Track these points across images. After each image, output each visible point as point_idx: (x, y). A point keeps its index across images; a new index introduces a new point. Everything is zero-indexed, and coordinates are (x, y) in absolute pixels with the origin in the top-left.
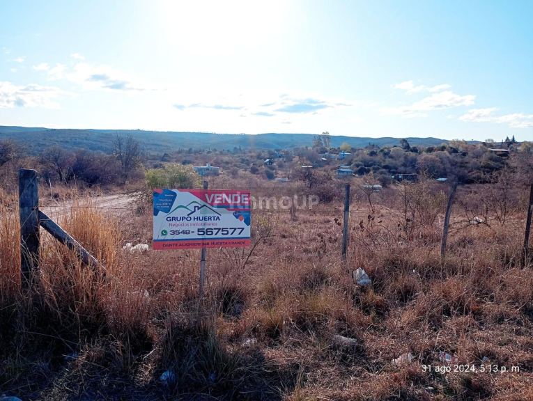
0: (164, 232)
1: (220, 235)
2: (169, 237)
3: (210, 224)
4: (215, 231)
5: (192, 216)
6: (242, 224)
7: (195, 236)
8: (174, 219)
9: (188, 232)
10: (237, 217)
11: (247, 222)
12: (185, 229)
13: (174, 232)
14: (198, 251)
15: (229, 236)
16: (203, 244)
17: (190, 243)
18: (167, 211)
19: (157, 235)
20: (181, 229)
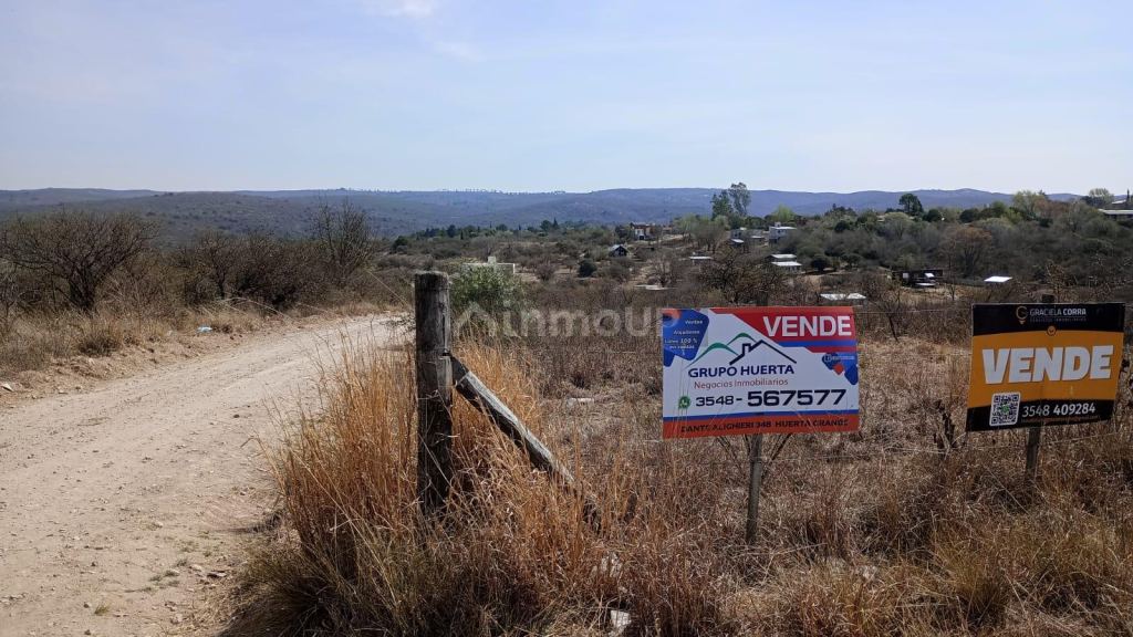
0: (685, 402)
1: (794, 406)
2: (694, 410)
3: (773, 382)
4: (783, 398)
5: (737, 365)
6: (841, 381)
7: (742, 407)
8: (703, 372)
9: (729, 400)
10: (830, 365)
11: (853, 378)
12: (725, 392)
13: (703, 401)
15: (814, 407)
16: (758, 424)
17: (733, 424)
18: (690, 355)
19: (671, 409)
20: (716, 394)
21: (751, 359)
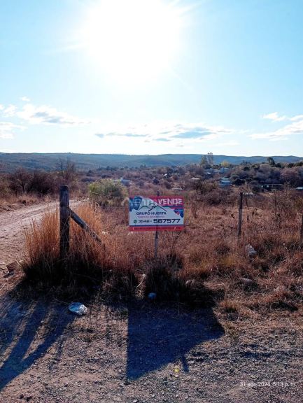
0: (135, 221)
1: (166, 223)
2: (138, 224)
3: (161, 217)
4: (163, 221)
5: (150, 212)
6: (179, 216)
7: (152, 223)
8: (141, 213)
9: (148, 221)
10: (176, 212)
11: (182, 215)
12: (147, 219)
13: (140, 221)
14: (154, 232)
15: (171, 224)
16: (157, 228)
17: (149, 228)
18: (137, 209)
19: (131, 223)
20: (144, 219)
21: (154, 210)
